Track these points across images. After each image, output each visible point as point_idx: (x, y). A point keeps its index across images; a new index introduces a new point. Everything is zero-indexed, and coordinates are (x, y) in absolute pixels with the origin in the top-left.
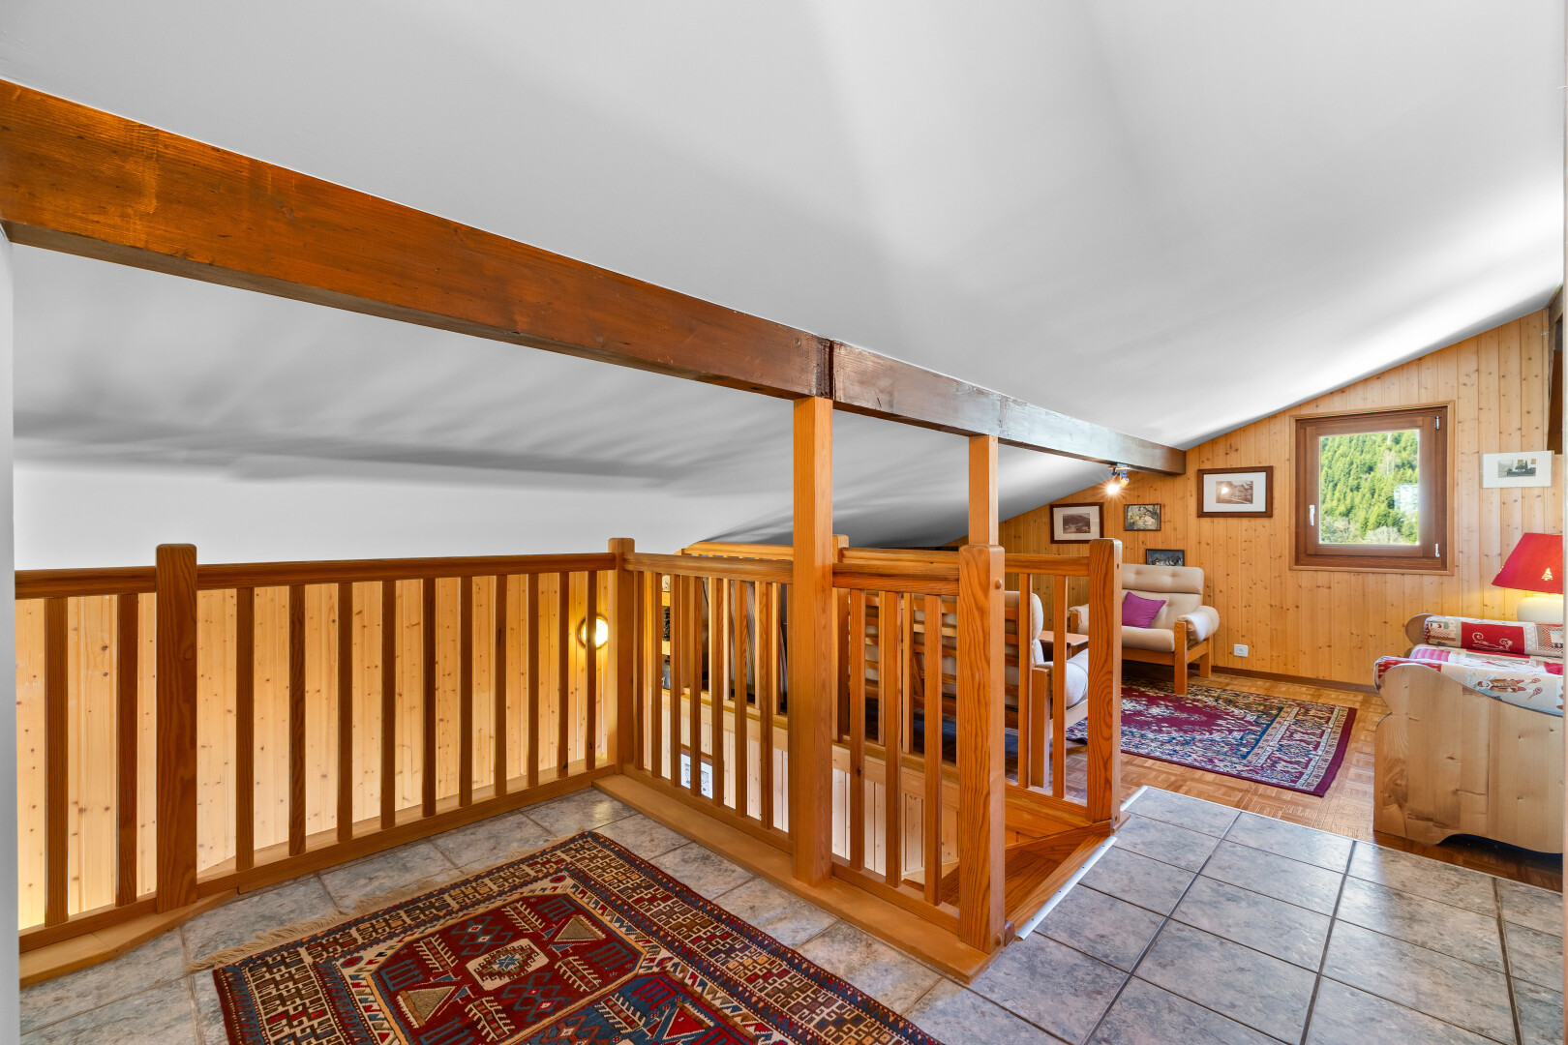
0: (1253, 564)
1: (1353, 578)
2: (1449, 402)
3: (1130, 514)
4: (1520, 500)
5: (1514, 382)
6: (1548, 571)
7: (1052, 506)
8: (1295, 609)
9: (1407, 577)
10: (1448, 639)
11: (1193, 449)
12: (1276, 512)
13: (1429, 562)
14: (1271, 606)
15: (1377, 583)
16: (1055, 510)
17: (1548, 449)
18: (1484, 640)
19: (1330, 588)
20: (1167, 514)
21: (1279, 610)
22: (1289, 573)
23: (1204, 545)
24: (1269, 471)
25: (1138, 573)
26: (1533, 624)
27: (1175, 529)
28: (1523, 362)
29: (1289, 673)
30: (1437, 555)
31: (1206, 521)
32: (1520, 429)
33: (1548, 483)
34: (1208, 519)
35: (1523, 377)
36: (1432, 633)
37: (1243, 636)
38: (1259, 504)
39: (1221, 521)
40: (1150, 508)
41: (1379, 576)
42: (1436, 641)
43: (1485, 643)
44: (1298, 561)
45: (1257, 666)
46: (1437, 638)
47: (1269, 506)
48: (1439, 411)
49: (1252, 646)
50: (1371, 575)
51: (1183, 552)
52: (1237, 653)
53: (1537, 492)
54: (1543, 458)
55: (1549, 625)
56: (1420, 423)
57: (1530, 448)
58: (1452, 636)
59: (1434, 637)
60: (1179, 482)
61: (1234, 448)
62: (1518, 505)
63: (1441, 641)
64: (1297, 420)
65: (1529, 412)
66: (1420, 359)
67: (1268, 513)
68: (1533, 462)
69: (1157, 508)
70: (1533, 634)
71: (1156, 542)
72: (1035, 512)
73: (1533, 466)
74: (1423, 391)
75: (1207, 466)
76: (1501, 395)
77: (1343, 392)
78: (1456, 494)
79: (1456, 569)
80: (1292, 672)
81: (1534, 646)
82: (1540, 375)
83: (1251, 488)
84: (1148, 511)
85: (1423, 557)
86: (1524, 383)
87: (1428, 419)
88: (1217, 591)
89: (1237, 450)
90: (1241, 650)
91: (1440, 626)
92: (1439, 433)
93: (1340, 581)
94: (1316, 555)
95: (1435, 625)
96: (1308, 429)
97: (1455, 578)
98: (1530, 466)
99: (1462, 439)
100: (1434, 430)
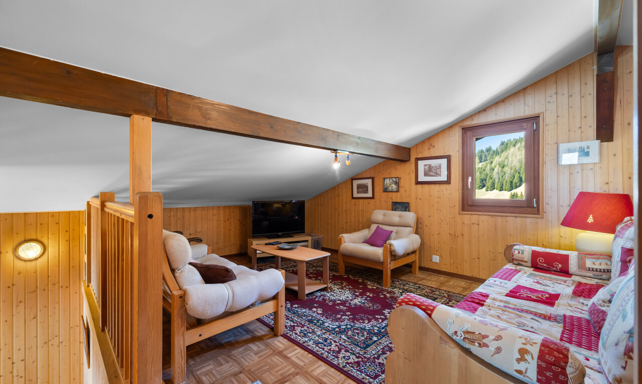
0: (442, 210)
1: (490, 219)
2: (540, 114)
3: (385, 183)
4: (580, 171)
5: (577, 97)
6: (591, 217)
7: (353, 179)
8: (462, 236)
9: (518, 219)
10: (523, 261)
11: (413, 147)
12: (452, 181)
13: (530, 210)
14: (450, 234)
15: (503, 222)
16: (354, 181)
17: (597, 140)
18: (544, 263)
19: (479, 225)
20: (402, 183)
21: (454, 236)
22: (458, 216)
23: (418, 200)
24: (448, 158)
25: (384, 215)
26: (576, 253)
27: (405, 191)
28: (582, 86)
29: (459, 273)
30: (535, 206)
31: (419, 186)
32: (580, 128)
33: (597, 161)
34: (420, 185)
35: (582, 95)
36: (514, 257)
37: (437, 251)
38: (444, 178)
39: (426, 186)
40: (394, 179)
41: (503, 218)
42: (516, 262)
43: (545, 265)
44: (463, 209)
45: (443, 268)
46: (517, 260)
47: (449, 178)
48: (535, 118)
49: (441, 257)
50: (499, 217)
51: (408, 203)
52: (434, 260)
53: (591, 167)
54: (594, 145)
55: (586, 254)
56: (525, 127)
57: (587, 139)
58: (526, 259)
59: (515, 260)
60: (407, 165)
61: (432, 145)
62: (579, 175)
63: (519, 263)
64: (463, 129)
65: (585, 117)
66: (525, 89)
67: (448, 182)
68: (588, 148)
69: (397, 179)
70: (575, 260)
71: (397, 198)
72: (345, 182)
73: (588, 150)
74: (526, 107)
75: (420, 156)
76: (570, 107)
77: (485, 111)
78: (544, 168)
79: (545, 214)
80: (460, 273)
81: (575, 269)
82: (592, 94)
83: (440, 168)
84: (393, 181)
85: (527, 207)
86: (583, 99)
87: (529, 124)
88: (425, 226)
89: (434, 147)
90: (436, 259)
91: (519, 253)
92: (536, 132)
93: (483, 220)
94: (472, 206)
95: (516, 252)
96: (468, 133)
97: (544, 220)
98: (586, 150)
99: (548, 136)
100: (533, 131)
